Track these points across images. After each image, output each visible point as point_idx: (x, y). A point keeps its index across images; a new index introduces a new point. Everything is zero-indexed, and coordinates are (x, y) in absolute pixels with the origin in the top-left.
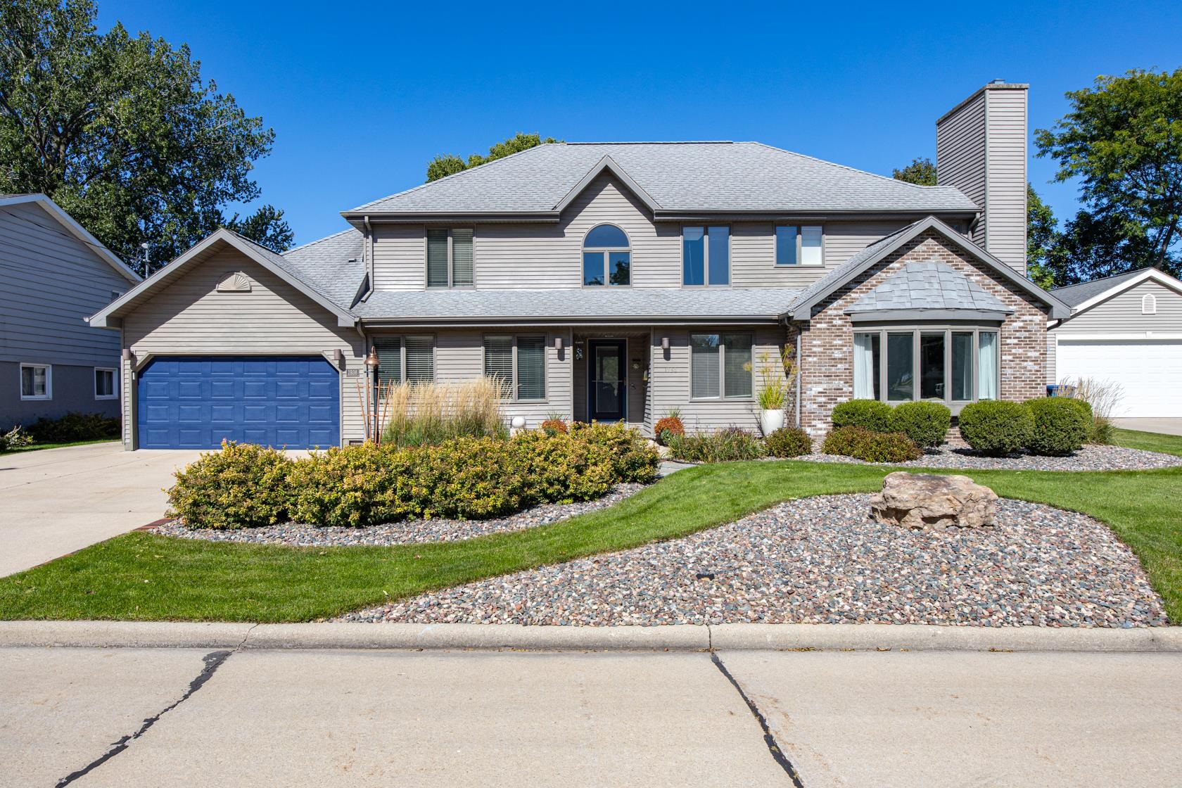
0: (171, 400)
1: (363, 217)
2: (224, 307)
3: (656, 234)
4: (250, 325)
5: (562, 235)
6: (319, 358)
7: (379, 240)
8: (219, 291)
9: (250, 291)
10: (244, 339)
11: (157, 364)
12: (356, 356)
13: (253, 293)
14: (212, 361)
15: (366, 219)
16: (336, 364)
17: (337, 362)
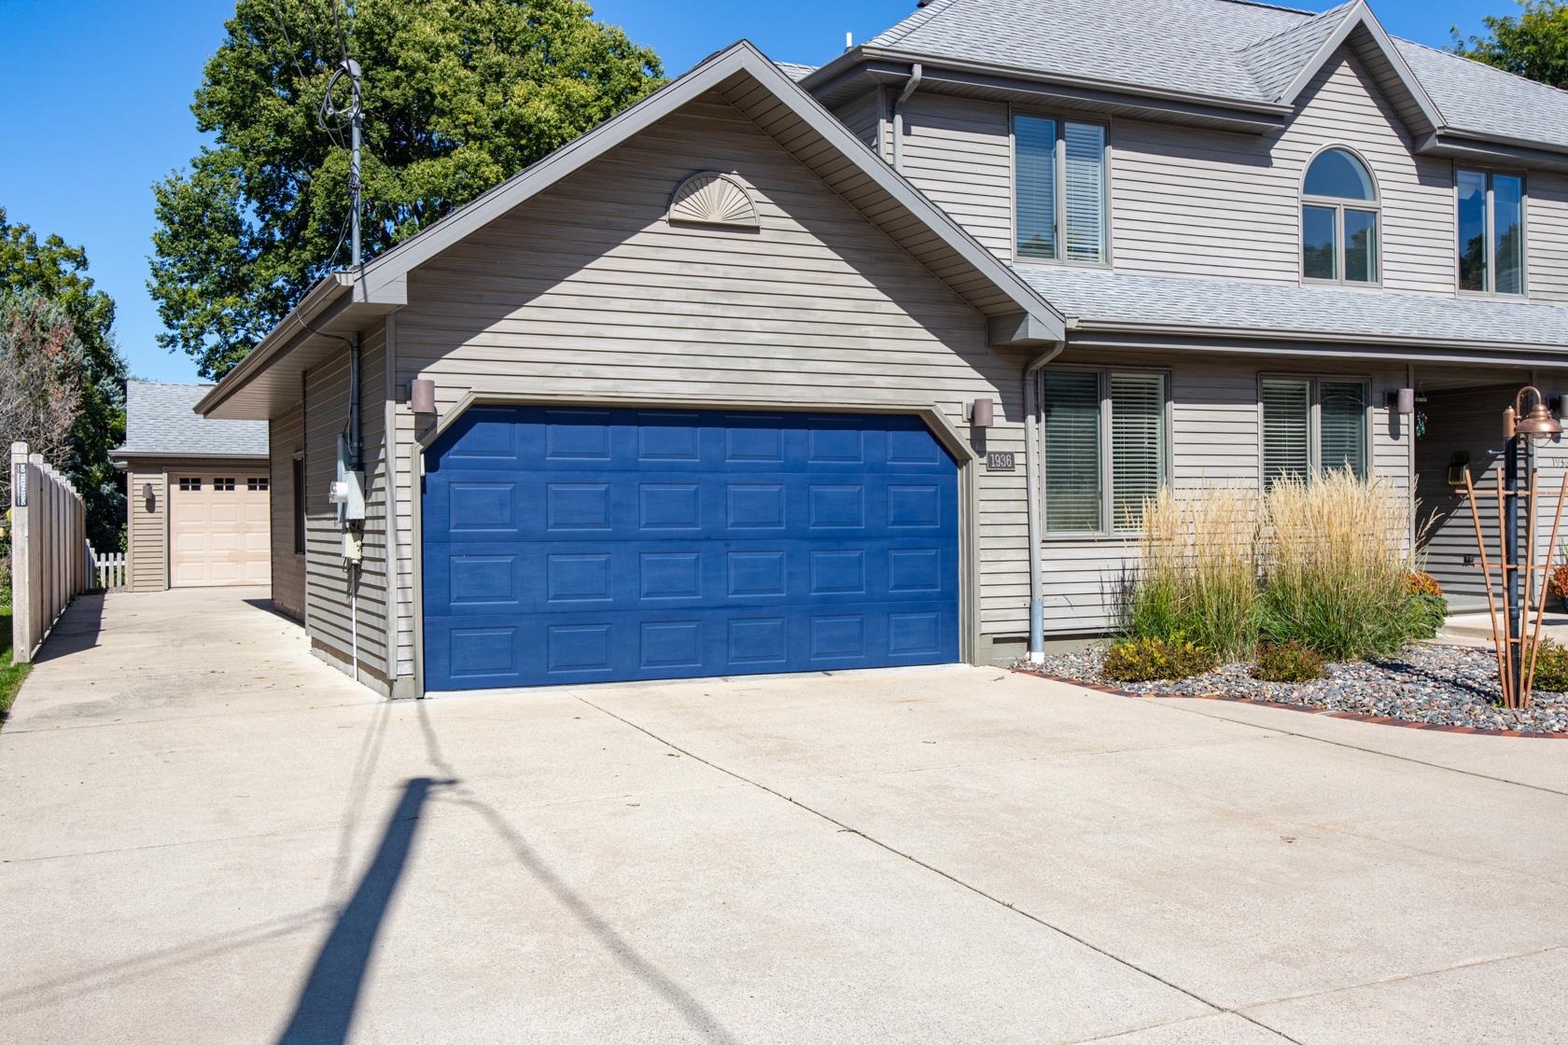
0: (523, 538)
1: (908, 66)
2: (686, 269)
3: (1416, 180)
4: (755, 325)
5: (1267, 162)
6: (915, 422)
7: (914, 129)
8: (673, 223)
9: (755, 230)
10: (742, 364)
11: (480, 430)
12: (1009, 418)
13: (763, 235)
14: (640, 423)
15: (917, 70)
16: (963, 437)
17: (966, 434)
